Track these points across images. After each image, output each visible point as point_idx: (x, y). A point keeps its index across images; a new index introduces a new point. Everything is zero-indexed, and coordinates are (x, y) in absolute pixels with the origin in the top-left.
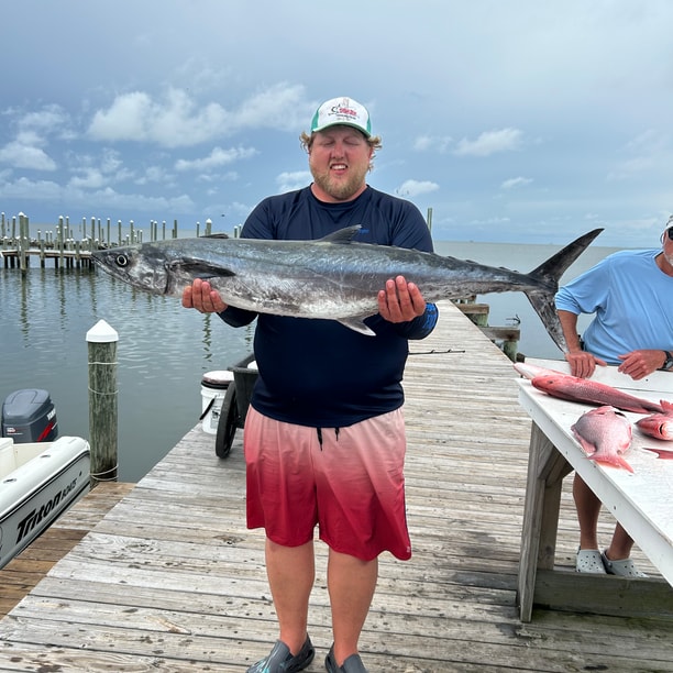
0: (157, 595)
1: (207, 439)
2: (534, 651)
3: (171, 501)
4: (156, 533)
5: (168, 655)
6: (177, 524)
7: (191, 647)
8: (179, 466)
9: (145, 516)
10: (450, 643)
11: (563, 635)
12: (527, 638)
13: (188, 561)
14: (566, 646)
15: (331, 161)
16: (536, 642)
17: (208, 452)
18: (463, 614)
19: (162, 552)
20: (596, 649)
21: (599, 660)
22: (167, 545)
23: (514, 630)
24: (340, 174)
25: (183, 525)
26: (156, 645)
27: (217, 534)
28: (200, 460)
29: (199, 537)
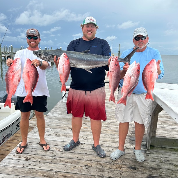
0: (54, 142)
1: (64, 103)
2: (151, 157)
3: (56, 119)
4: (53, 127)
5: (58, 156)
6: (58, 125)
7: (63, 155)
8: (57, 110)
9: (49, 123)
10: (129, 155)
11: (158, 153)
12: (149, 153)
13: (61, 134)
14: (159, 155)
15: (88, 31)
16: (151, 154)
17: (64, 107)
18: (132, 148)
19: (54, 131)
20: (167, 156)
21: (168, 159)
22: (56, 130)
23: (145, 152)
24: (90, 34)
25: (59, 125)
26: (54, 154)
27: (68, 127)
28: (62, 109)
29: (64, 128)
